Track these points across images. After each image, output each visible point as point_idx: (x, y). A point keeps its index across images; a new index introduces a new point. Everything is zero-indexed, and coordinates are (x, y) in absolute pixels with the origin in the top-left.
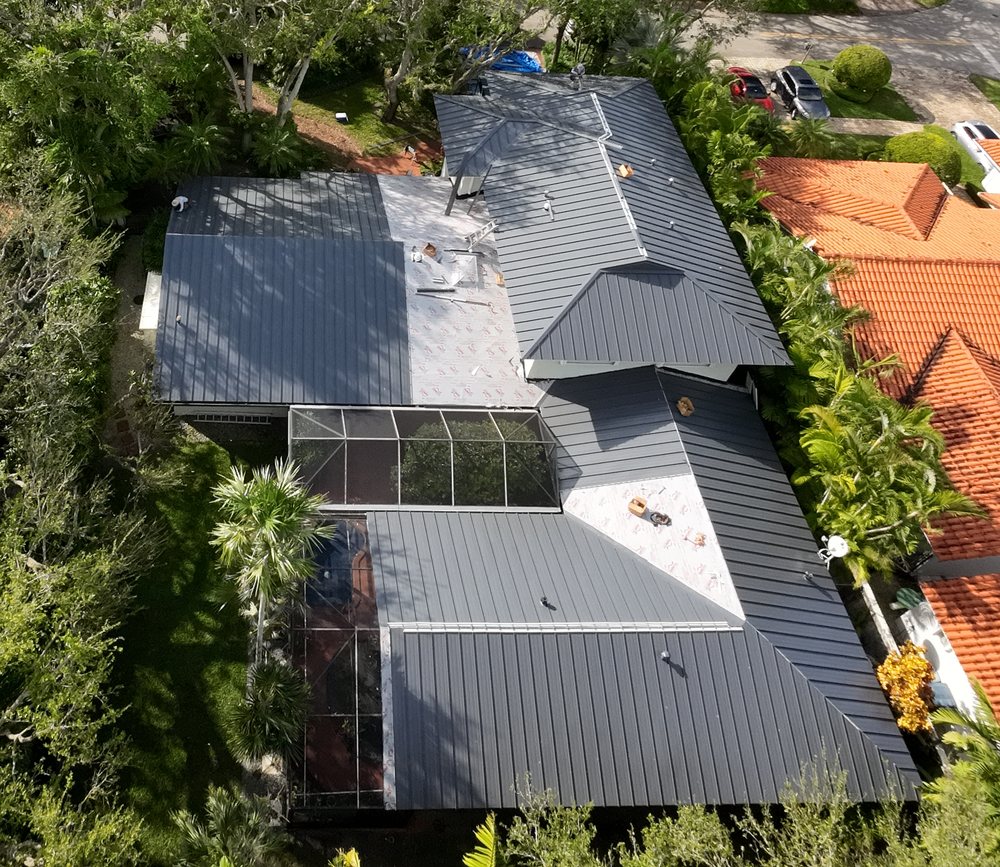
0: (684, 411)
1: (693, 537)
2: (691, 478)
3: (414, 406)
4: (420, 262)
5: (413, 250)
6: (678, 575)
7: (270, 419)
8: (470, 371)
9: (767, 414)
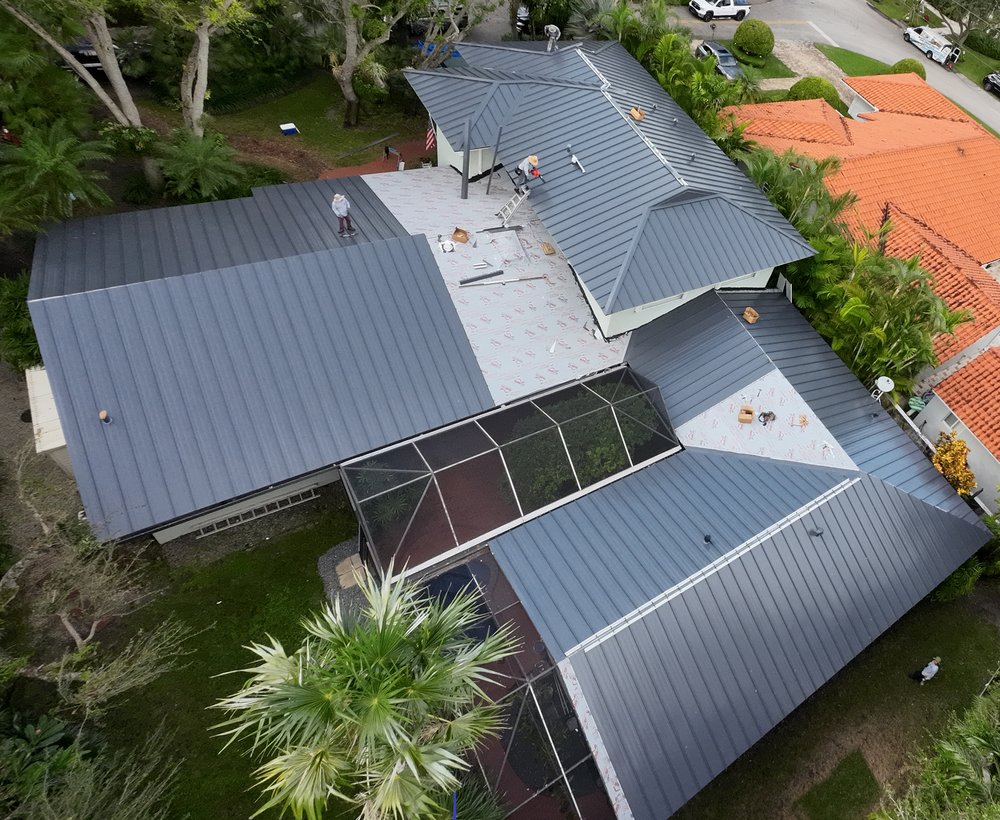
0: (751, 319)
1: (797, 421)
2: (777, 373)
3: (499, 407)
4: (452, 251)
5: (439, 241)
6: (798, 458)
7: (316, 491)
8: (548, 350)
9: (801, 303)
